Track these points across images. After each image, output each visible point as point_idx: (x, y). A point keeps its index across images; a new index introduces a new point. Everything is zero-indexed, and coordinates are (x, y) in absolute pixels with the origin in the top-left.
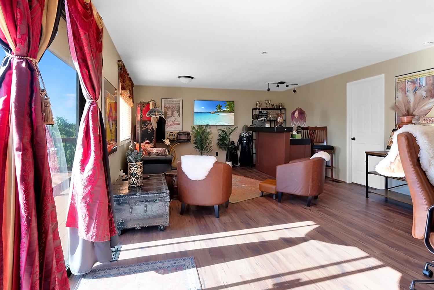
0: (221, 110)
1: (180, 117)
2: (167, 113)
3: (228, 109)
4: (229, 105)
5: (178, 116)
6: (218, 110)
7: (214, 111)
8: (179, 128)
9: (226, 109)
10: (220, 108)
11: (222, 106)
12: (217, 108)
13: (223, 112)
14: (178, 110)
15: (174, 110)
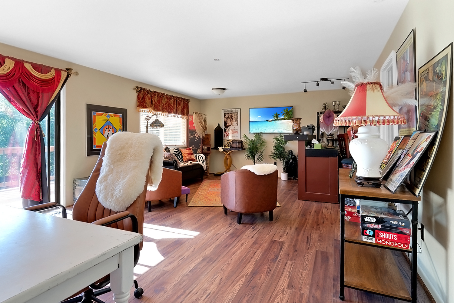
0: (279, 118)
1: (238, 125)
2: (227, 123)
3: (286, 117)
4: (287, 113)
5: (237, 125)
6: (275, 118)
7: (272, 119)
8: (237, 136)
9: (284, 117)
10: (277, 116)
11: (279, 115)
12: (274, 117)
13: (280, 120)
14: (236, 119)
15: (232, 119)
